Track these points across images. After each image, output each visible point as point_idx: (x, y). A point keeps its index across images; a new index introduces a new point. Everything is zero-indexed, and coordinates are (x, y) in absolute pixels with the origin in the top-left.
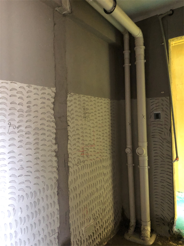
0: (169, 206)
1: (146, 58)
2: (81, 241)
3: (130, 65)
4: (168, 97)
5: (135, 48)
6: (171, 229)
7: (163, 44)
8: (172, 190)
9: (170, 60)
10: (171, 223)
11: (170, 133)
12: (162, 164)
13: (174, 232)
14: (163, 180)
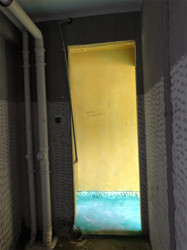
0: (69, 206)
1: (46, 61)
3: (30, 66)
4: (68, 102)
5: (35, 49)
6: (71, 229)
7: (63, 49)
8: (72, 191)
9: (69, 66)
10: (72, 222)
11: (70, 137)
12: (63, 167)
13: (74, 230)
14: (64, 183)
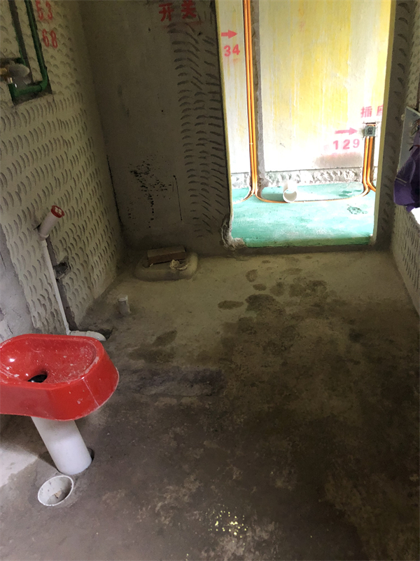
0: (218, 193)
2: (49, 297)
8: (224, 158)
10: (225, 226)
11: (213, 16)
12: (198, 101)
13: (230, 243)
14: (203, 139)
